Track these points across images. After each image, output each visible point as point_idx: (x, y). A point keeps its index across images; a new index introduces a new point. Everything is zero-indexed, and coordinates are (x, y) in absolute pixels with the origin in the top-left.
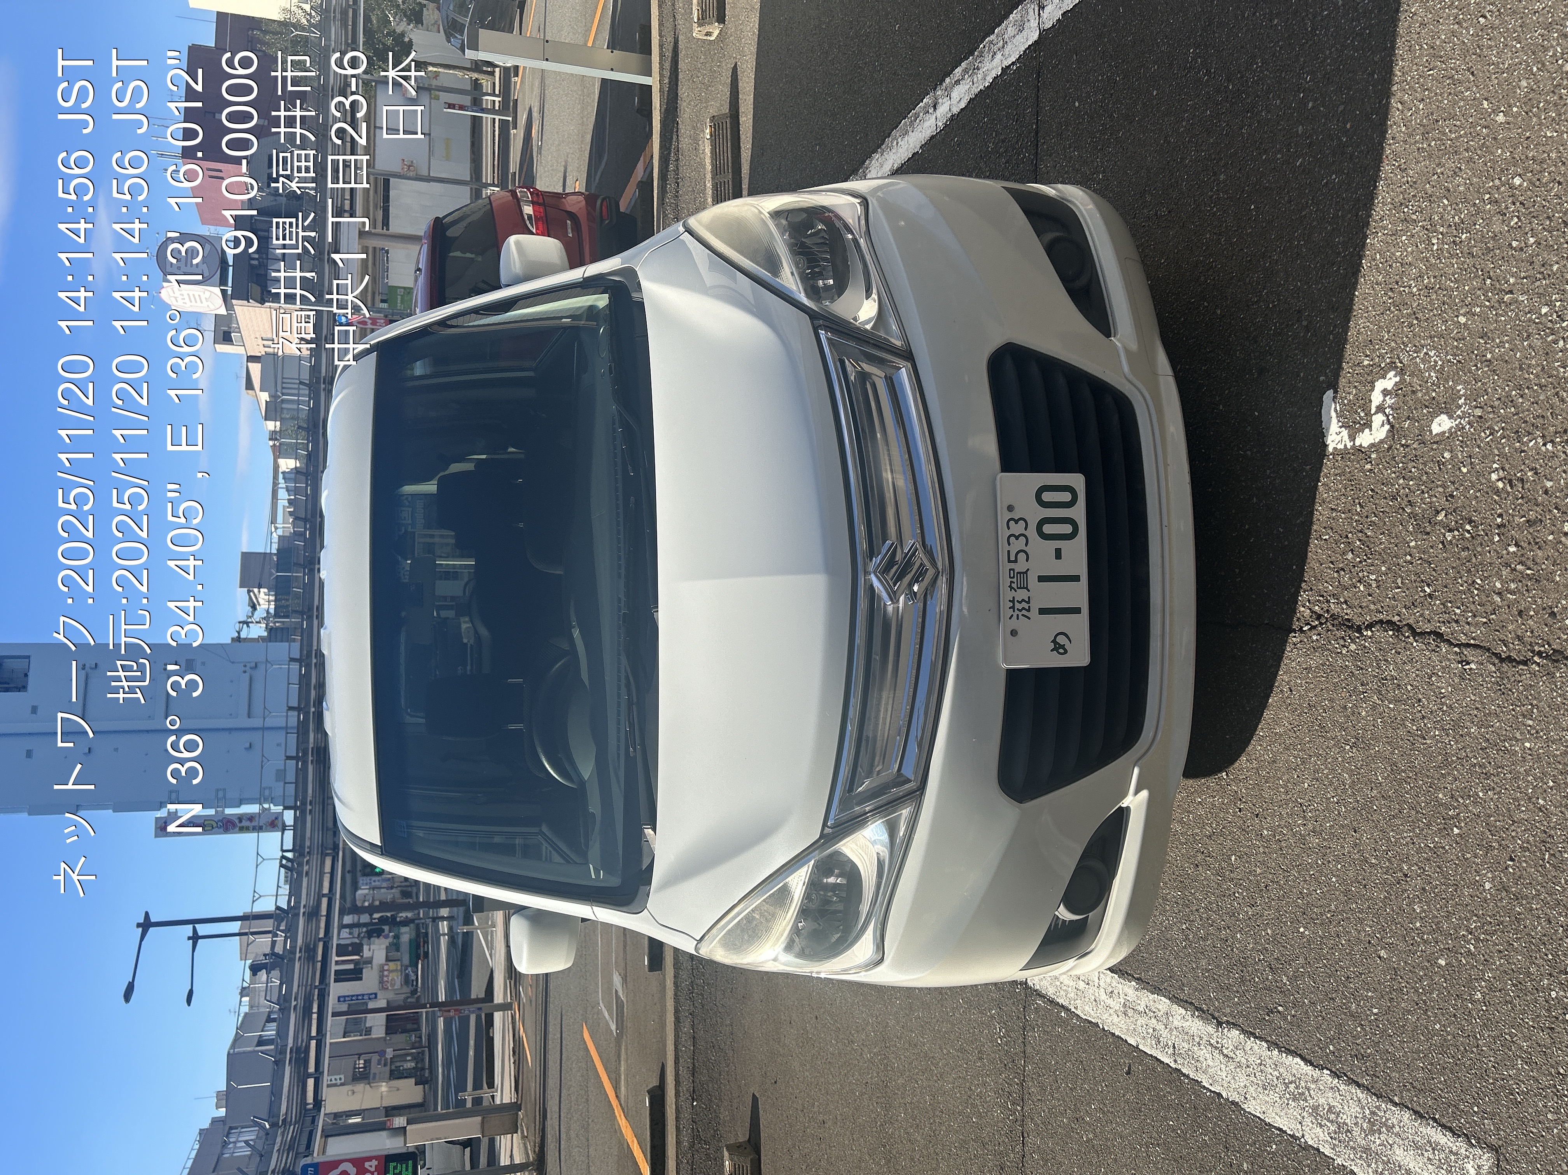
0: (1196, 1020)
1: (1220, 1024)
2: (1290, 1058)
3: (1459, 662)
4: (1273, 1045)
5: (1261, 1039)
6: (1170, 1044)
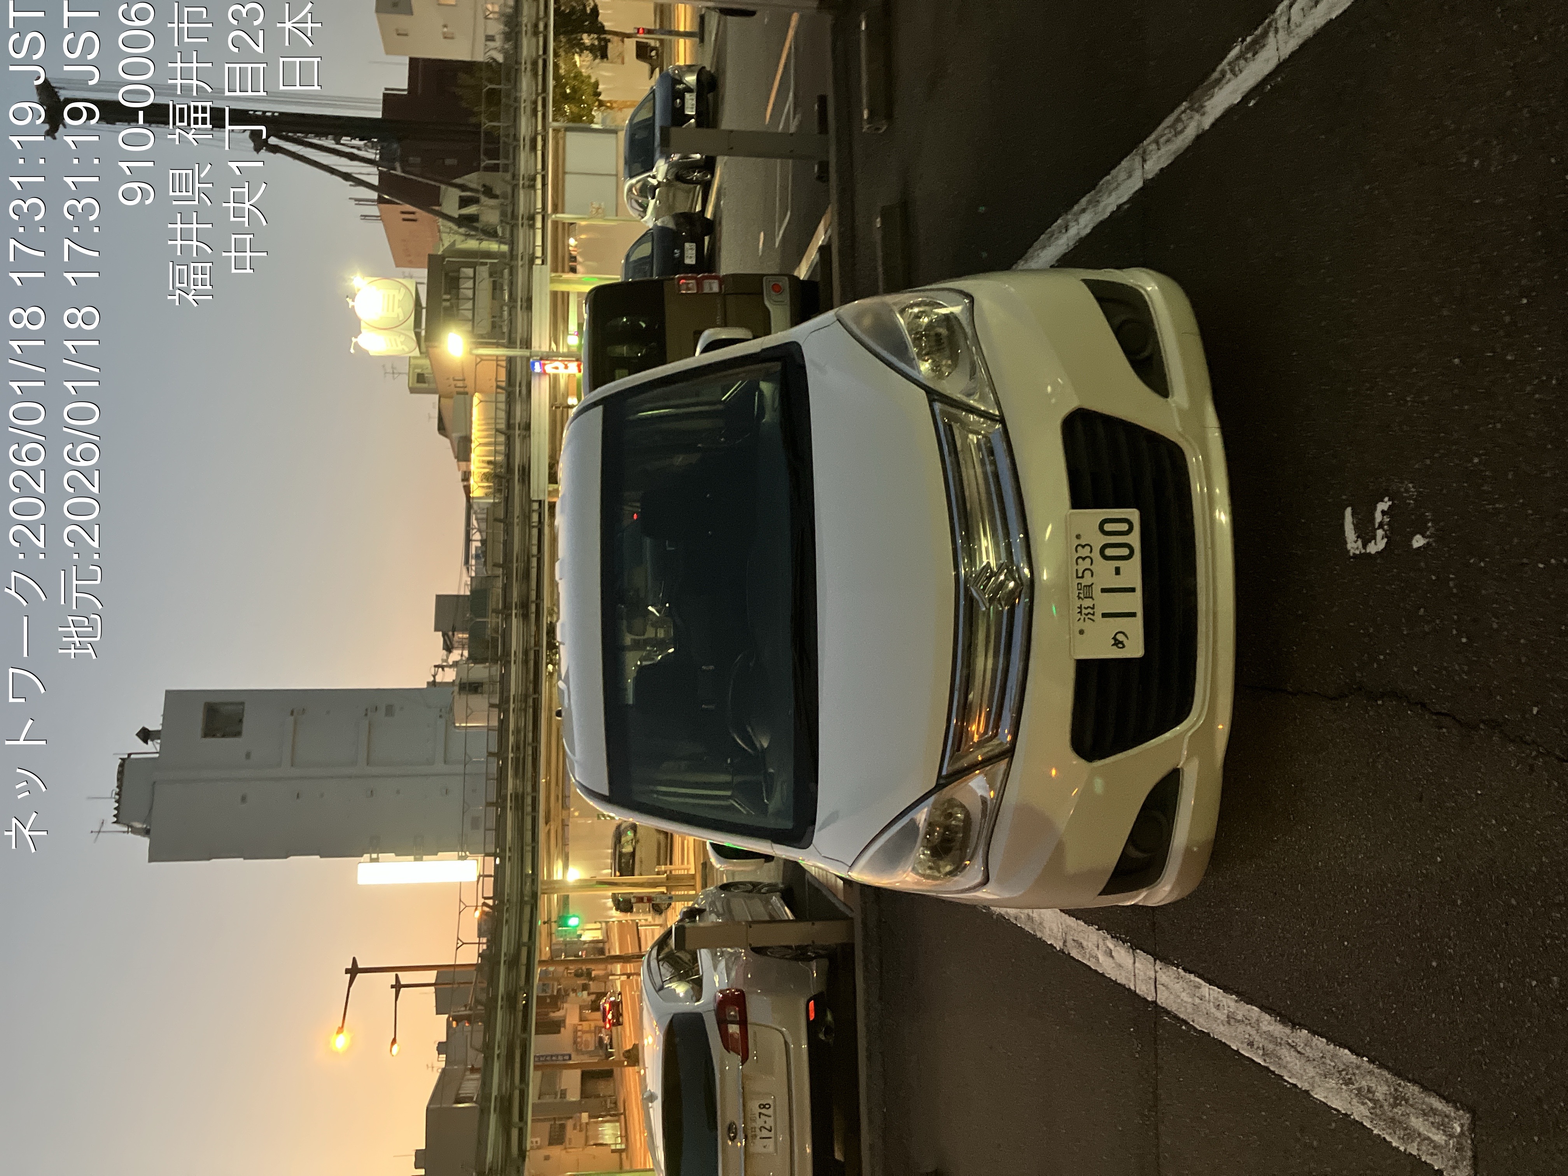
0: (1278, 1024)
2: (1342, 1049)
3: (1436, 727)
5: (1322, 1035)
6: (1261, 1046)
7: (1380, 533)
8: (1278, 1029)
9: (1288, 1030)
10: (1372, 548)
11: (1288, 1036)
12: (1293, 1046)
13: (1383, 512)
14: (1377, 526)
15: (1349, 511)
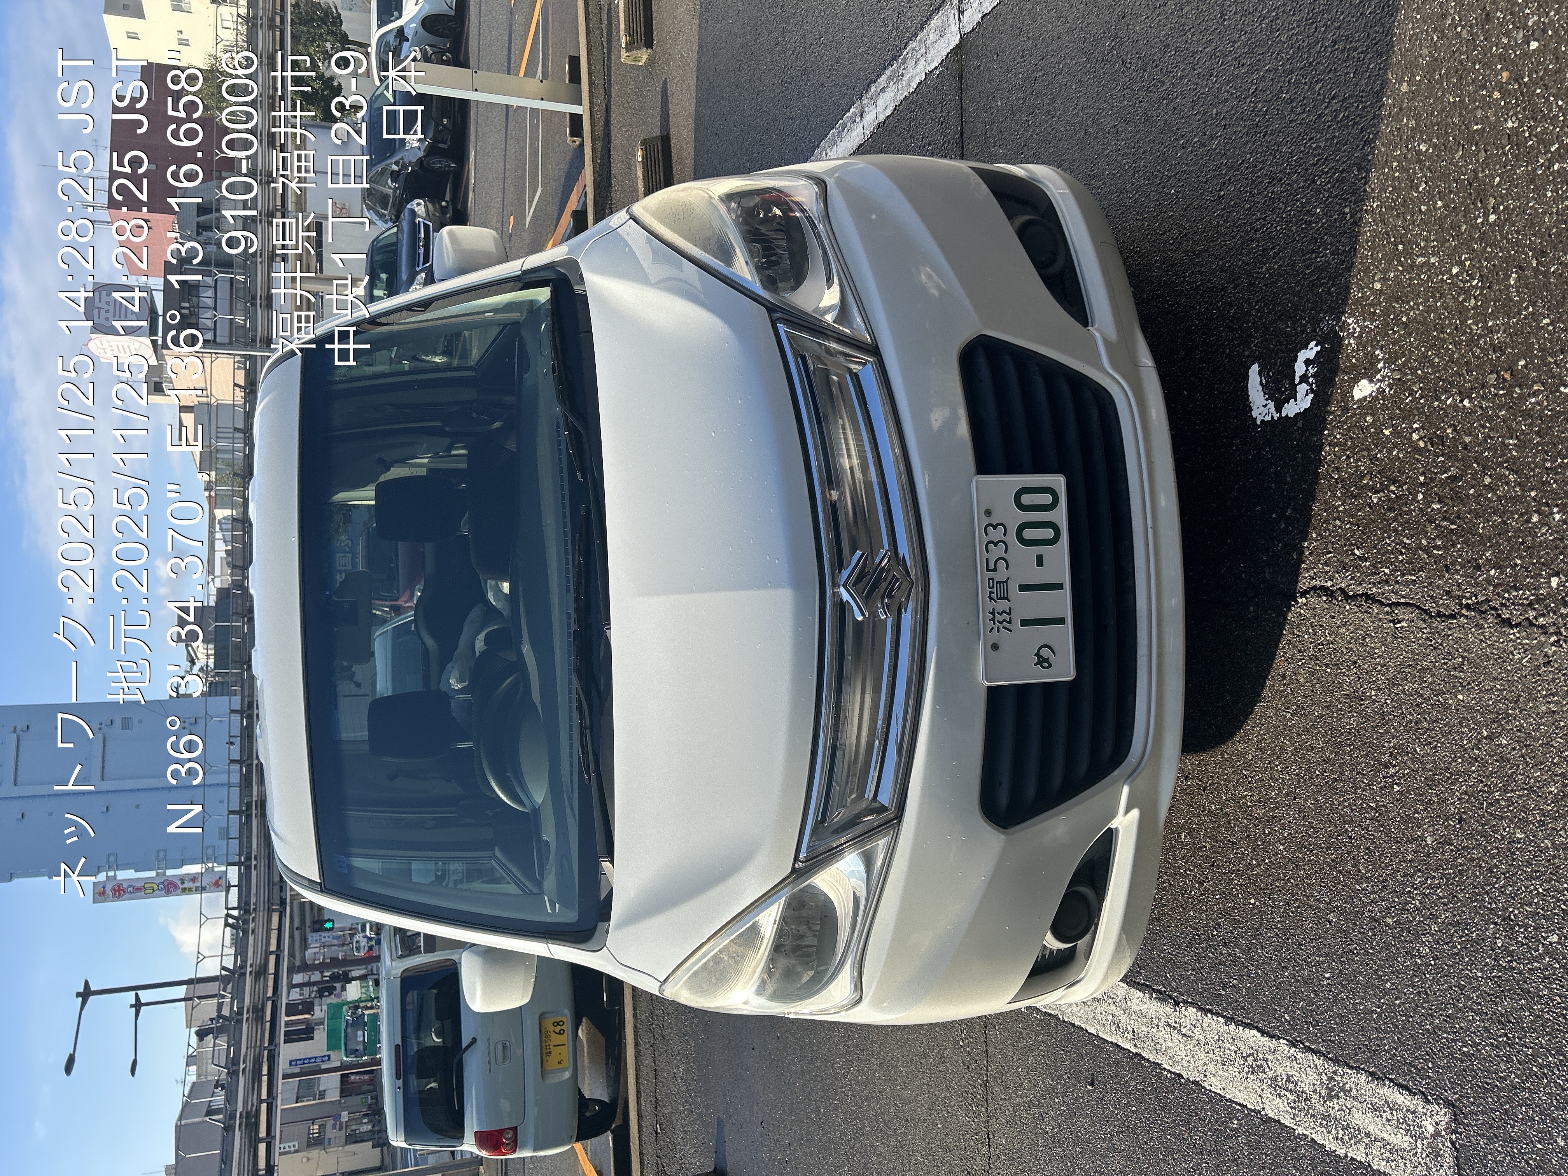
0: (1154, 1002)
1: (1177, 1004)
2: (1247, 1031)
3: (1391, 621)
4: (1229, 1019)
5: (1218, 1014)
6: (1129, 1028)
7: (1302, 389)
8: (1153, 1007)
9: (1168, 1009)
10: (1291, 409)
11: (1168, 1016)
12: (1175, 1028)
13: (1307, 362)
14: (1297, 381)
15: (1255, 368)
